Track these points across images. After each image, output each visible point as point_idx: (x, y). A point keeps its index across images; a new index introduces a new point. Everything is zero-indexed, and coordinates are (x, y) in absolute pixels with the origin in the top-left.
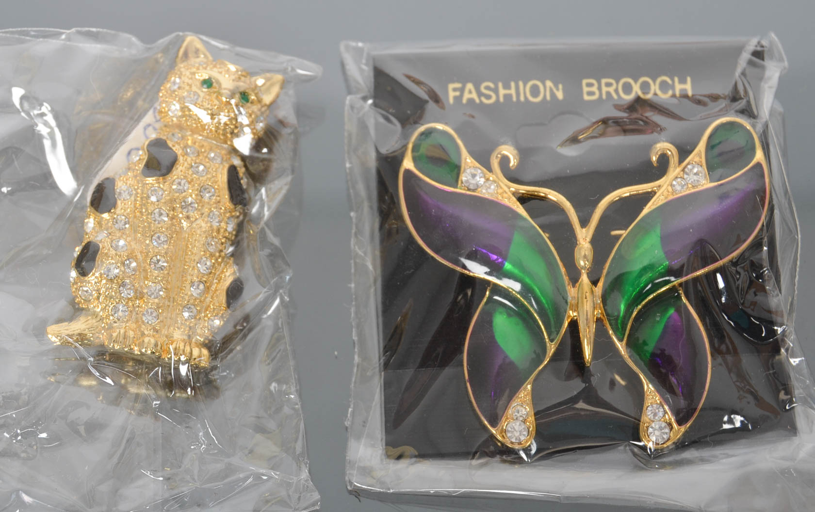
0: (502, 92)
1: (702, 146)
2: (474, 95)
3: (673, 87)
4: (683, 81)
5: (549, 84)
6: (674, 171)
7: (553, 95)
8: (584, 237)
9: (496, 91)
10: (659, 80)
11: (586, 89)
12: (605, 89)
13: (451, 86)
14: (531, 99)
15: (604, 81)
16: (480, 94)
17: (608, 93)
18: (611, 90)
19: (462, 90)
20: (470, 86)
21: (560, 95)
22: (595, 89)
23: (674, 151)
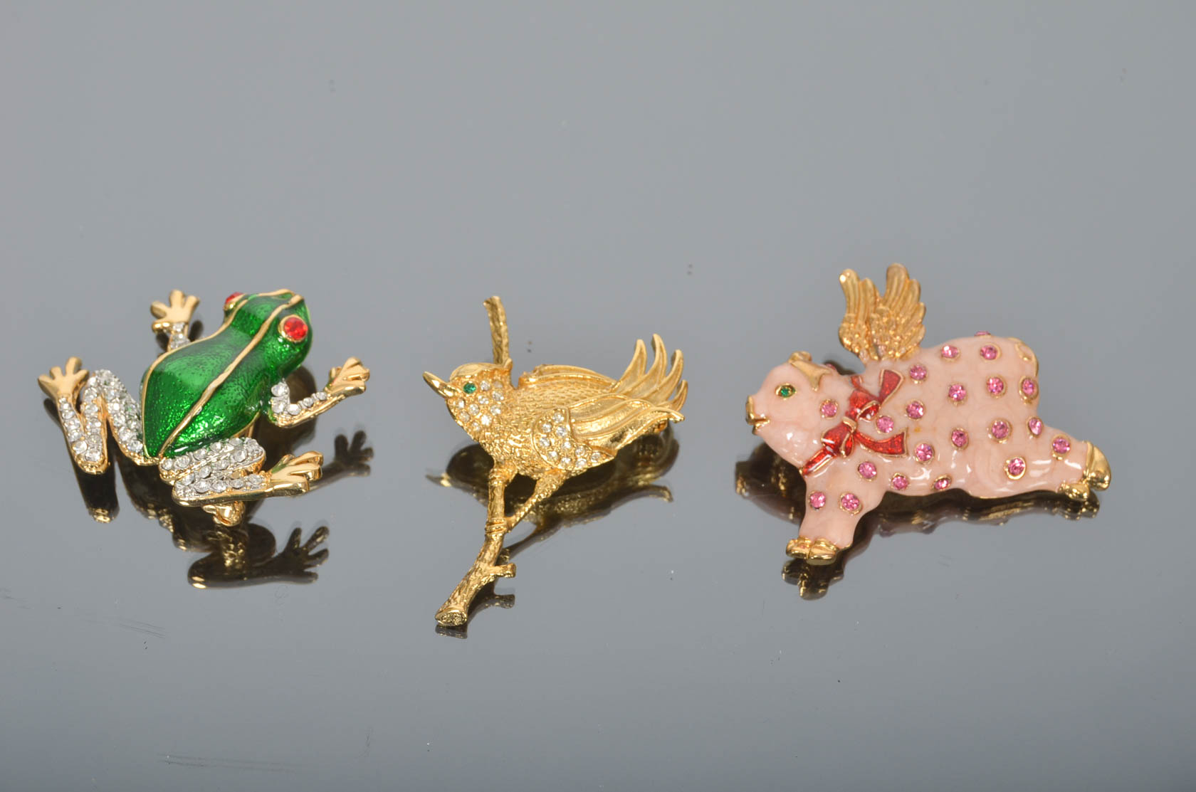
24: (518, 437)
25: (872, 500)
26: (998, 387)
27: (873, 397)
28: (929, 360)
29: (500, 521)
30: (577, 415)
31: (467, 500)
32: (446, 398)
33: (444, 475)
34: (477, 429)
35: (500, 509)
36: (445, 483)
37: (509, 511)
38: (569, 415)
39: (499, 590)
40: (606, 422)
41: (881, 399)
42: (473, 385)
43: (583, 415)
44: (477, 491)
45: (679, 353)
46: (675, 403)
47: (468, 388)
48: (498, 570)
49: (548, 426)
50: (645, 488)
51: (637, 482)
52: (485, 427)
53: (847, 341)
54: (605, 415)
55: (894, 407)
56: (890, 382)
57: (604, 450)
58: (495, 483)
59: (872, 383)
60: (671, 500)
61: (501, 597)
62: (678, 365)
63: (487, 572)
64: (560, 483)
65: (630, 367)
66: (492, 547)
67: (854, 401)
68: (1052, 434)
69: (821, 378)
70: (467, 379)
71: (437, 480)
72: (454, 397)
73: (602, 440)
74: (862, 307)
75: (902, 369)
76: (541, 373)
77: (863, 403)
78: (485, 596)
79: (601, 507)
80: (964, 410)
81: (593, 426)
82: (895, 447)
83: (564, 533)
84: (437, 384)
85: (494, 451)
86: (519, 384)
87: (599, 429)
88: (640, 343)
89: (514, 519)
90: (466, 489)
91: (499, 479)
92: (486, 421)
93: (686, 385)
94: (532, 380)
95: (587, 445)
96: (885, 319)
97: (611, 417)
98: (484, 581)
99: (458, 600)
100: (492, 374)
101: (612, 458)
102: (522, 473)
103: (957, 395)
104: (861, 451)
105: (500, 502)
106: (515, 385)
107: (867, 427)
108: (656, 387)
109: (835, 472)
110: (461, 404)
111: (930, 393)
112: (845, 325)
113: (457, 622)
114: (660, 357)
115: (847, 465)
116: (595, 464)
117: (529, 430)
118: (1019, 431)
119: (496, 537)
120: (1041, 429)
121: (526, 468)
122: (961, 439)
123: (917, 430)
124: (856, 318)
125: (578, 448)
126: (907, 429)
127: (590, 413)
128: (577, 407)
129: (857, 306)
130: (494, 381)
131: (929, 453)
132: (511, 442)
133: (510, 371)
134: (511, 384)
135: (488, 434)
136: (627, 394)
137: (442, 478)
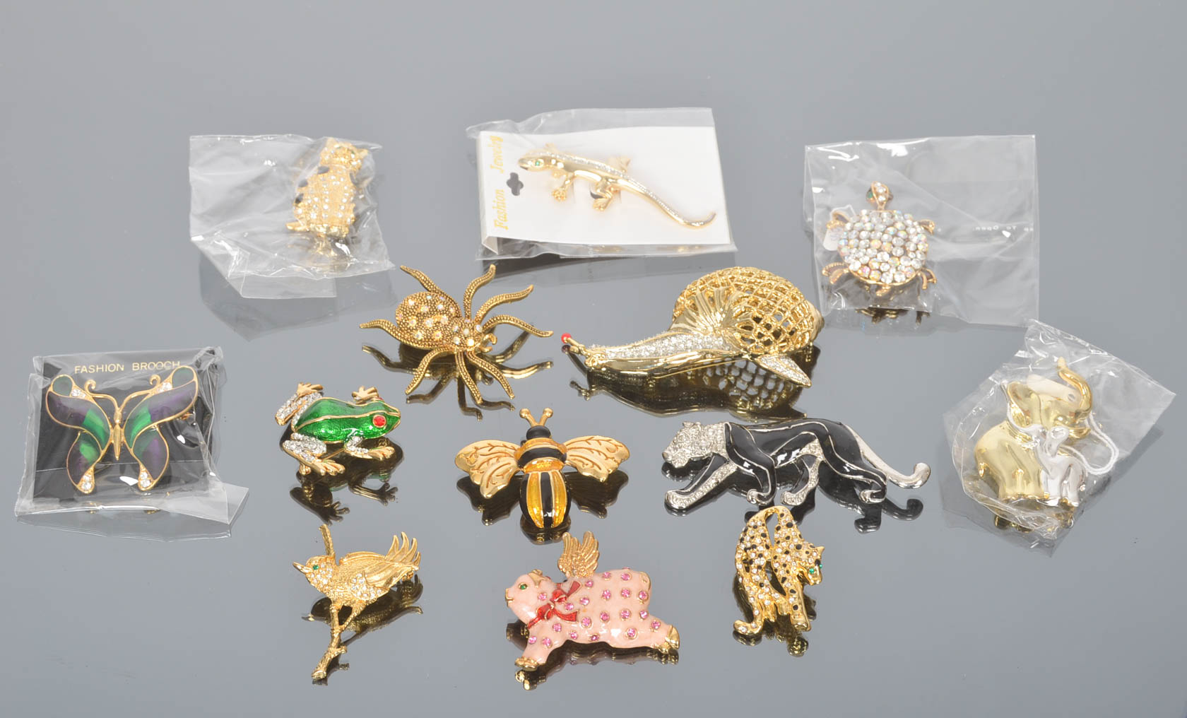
0: (98, 368)
1: (171, 376)
2: (86, 370)
3: (172, 365)
4: (176, 362)
5: (118, 365)
6: (158, 385)
7: (119, 369)
8: (118, 412)
9: (95, 369)
10: (166, 363)
11: (134, 366)
12: (142, 366)
13: (76, 367)
14: (109, 370)
15: (142, 364)
16: (88, 369)
17: (143, 368)
18: (145, 366)
19: (81, 368)
20: (84, 367)
21: (122, 369)
22: (138, 367)
23: (159, 377)
24: (341, 588)
25: (558, 643)
26: (626, 593)
27: (565, 593)
28: (597, 579)
29: (337, 629)
30: (368, 573)
31: (322, 624)
32: (305, 573)
33: (310, 615)
34: (322, 586)
35: (337, 623)
36: (311, 619)
37: (341, 623)
38: (364, 574)
39: (341, 661)
40: (383, 575)
41: (568, 595)
42: (316, 566)
43: (371, 573)
44: (327, 619)
45: (414, 539)
46: (414, 563)
47: (315, 567)
48: (339, 650)
49: (355, 580)
50: (408, 608)
51: (404, 606)
52: (326, 585)
53: (561, 567)
54: (382, 571)
55: (574, 598)
56: (575, 587)
57: (383, 588)
58: (333, 611)
59: (566, 587)
60: (422, 613)
61: (342, 665)
62: (415, 546)
63: (334, 652)
64: (364, 607)
65: (391, 548)
66: (334, 640)
67: (555, 594)
68: (651, 619)
69: (540, 581)
70: (314, 563)
71: (307, 619)
72: (310, 573)
73: (382, 583)
74: (571, 551)
75: (582, 582)
76: (349, 557)
77: (559, 595)
78: (333, 665)
79: (387, 619)
80: (609, 603)
81: (375, 578)
82: (572, 617)
83: (370, 634)
84: (299, 567)
85: (332, 596)
86: (339, 563)
87: (379, 579)
88: (395, 537)
89: (343, 626)
90: (321, 620)
91: (334, 609)
92: (325, 582)
93: (420, 555)
94: (345, 560)
95: (374, 586)
96: (579, 557)
97: (384, 572)
98: (333, 656)
99: (321, 666)
100: (326, 559)
101: (387, 592)
102: (346, 605)
103: (607, 596)
104: (556, 619)
105: (336, 619)
106: (337, 563)
107: (560, 607)
108: (405, 556)
109: (542, 627)
110: (313, 576)
111: (594, 594)
112: (561, 559)
113: (322, 677)
114: (405, 543)
115: (548, 624)
116: (380, 596)
117: (346, 583)
118: (635, 616)
119: (336, 635)
120: (647, 616)
121: (347, 601)
122: (605, 617)
123: (584, 611)
124: (567, 556)
125: (370, 588)
126: (579, 610)
127: (374, 572)
128: (367, 570)
129: (569, 550)
130: (327, 563)
131: (588, 622)
132: (338, 590)
133: (334, 557)
134: (336, 564)
135: (327, 588)
136: (391, 561)
137: (309, 617)
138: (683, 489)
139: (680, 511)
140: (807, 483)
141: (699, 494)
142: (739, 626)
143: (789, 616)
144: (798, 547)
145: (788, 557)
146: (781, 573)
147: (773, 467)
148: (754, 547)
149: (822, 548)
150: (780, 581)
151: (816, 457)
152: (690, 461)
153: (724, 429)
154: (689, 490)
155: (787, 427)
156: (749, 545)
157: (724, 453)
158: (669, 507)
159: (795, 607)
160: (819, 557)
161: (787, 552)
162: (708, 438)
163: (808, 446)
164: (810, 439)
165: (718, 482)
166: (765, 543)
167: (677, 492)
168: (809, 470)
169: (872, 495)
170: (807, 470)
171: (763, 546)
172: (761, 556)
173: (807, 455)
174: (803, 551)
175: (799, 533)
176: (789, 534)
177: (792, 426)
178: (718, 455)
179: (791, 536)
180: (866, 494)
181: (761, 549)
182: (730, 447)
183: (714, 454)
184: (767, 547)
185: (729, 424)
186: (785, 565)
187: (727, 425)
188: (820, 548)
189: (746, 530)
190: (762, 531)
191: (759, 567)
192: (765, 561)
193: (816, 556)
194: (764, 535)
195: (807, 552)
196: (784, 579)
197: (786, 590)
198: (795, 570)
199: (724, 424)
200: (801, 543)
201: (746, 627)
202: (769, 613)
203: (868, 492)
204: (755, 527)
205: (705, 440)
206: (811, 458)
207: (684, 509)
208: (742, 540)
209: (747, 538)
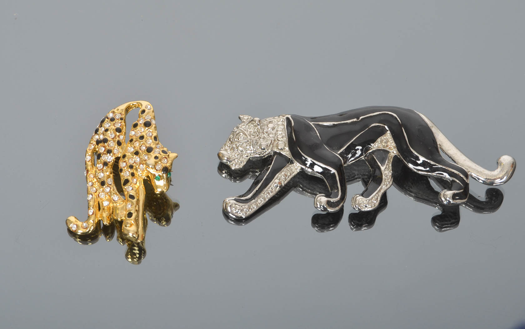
138: (243, 196)
139: (239, 220)
140: (380, 185)
141: (261, 201)
142: (71, 222)
143: (121, 222)
144: (149, 150)
145: (137, 159)
146: (125, 174)
147: (341, 165)
148: (105, 141)
149: (175, 155)
150: (122, 182)
151: (388, 152)
152: (249, 161)
153: (285, 124)
154: (249, 196)
155: (355, 120)
156: (102, 137)
157: (286, 152)
158: (226, 215)
159: (130, 215)
160: (168, 165)
161: (137, 153)
162: (268, 135)
163: (379, 140)
164: (382, 132)
165: (282, 185)
166: (117, 139)
167: (235, 200)
168: (383, 168)
169: (454, 197)
170: (380, 169)
171: (114, 141)
172: (109, 152)
173: (378, 150)
174: (153, 154)
175: (155, 134)
176: (144, 134)
177: (361, 118)
178: (280, 154)
179: (145, 136)
180: (447, 195)
181: (112, 144)
182: (292, 144)
183: (275, 153)
184: (119, 143)
185: (291, 118)
186: (131, 167)
187: (288, 119)
188: (173, 155)
189: (103, 121)
190: (118, 126)
191: (105, 164)
192: (114, 158)
193: (166, 163)
194: (119, 130)
195: (156, 158)
196: (127, 181)
197: (126, 193)
198: (141, 174)
199: (285, 118)
200: (153, 146)
201: (77, 226)
202: (105, 215)
203: (449, 193)
204: (112, 120)
205: (264, 138)
206: (384, 153)
207: (244, 219)
208: (97, 131)
209: (102, 130)
